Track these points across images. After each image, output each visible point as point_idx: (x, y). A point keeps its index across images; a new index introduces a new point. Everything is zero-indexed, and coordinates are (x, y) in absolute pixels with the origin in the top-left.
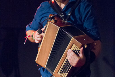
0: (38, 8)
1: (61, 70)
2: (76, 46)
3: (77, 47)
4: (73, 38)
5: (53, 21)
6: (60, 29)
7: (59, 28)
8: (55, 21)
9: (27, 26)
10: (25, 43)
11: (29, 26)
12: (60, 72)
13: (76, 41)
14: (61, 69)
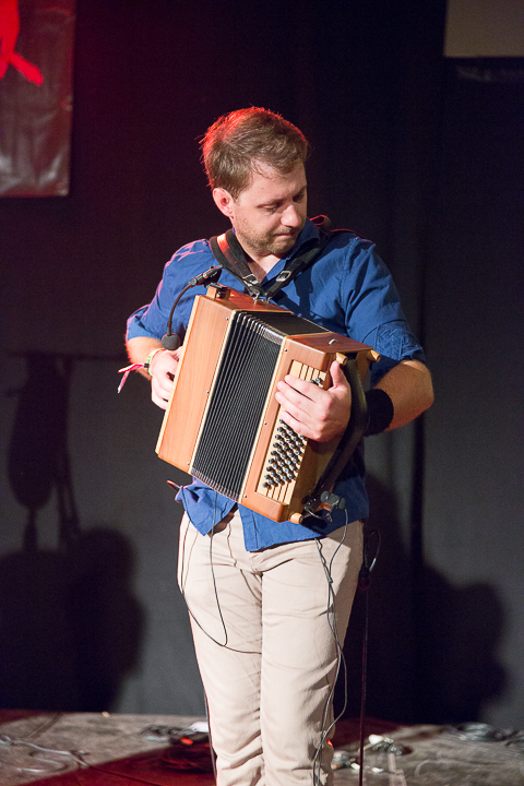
0: (167, 264)
1: (269, 477)
2: (305, 367)
3: (311, 369)
4: (285, 339)
5: (211, 291)
6: (236, 316)
7: (234, 312)
8: (219, 290)
9: (131, 321)
10: (119, 389)
11: (138, 318)
12: (267, 485)
13: (302, 348)
14: (265, 472)
